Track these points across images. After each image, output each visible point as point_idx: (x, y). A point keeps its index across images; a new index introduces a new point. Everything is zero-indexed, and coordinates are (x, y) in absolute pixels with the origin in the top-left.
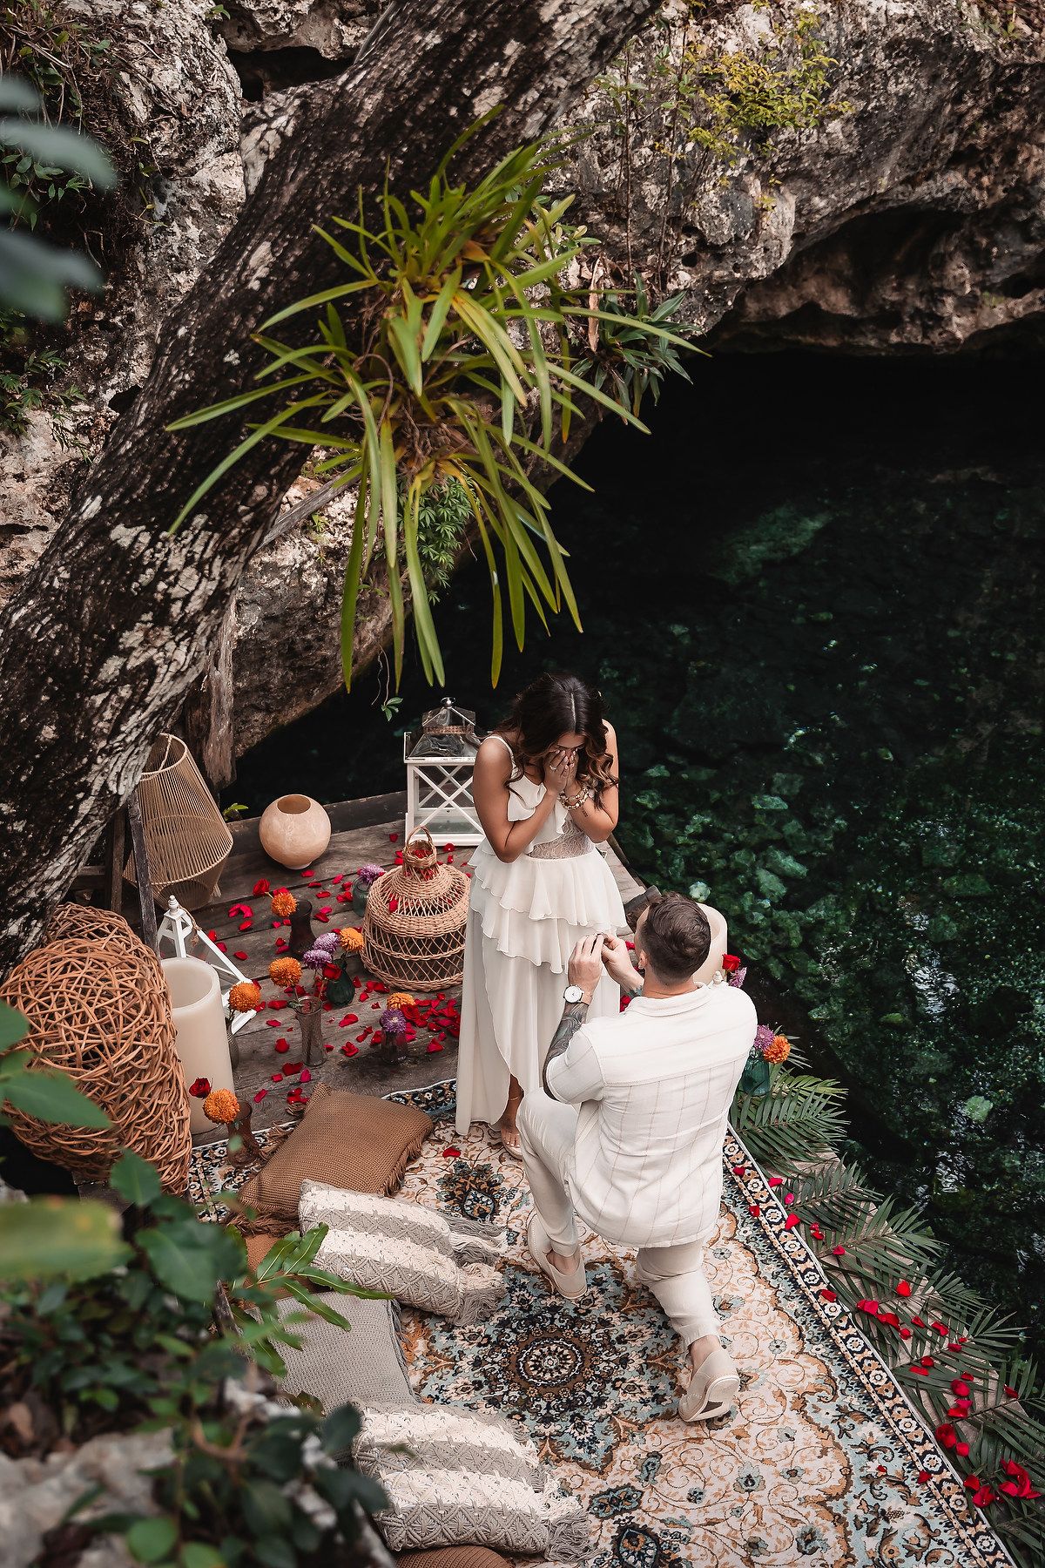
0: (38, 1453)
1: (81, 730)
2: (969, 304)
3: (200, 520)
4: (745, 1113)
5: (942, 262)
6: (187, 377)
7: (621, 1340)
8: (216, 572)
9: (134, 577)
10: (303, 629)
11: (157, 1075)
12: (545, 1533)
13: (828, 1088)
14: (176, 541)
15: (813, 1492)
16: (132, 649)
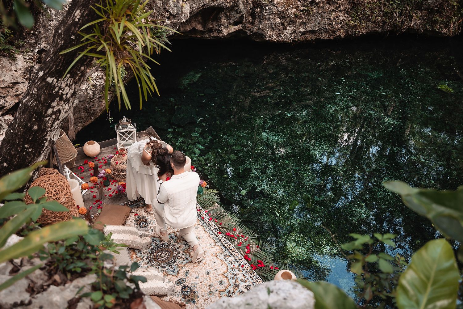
0: (63, 284)
1: (44, 126)
2: (227, 27)
3: (68, 76)
4: (198, 198)
5: (220, 19)
6: (62, 42)
7: (178, 248)
8: (73, 87)
9: (54, 89)
10: (89, 103)
11: (70, 204)
12: (167, 291)
13: (215, 191)
14: (63, 81)
15: (221, 273)
16: (54, 106)
